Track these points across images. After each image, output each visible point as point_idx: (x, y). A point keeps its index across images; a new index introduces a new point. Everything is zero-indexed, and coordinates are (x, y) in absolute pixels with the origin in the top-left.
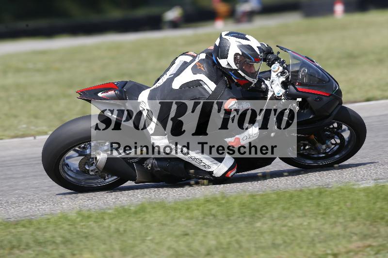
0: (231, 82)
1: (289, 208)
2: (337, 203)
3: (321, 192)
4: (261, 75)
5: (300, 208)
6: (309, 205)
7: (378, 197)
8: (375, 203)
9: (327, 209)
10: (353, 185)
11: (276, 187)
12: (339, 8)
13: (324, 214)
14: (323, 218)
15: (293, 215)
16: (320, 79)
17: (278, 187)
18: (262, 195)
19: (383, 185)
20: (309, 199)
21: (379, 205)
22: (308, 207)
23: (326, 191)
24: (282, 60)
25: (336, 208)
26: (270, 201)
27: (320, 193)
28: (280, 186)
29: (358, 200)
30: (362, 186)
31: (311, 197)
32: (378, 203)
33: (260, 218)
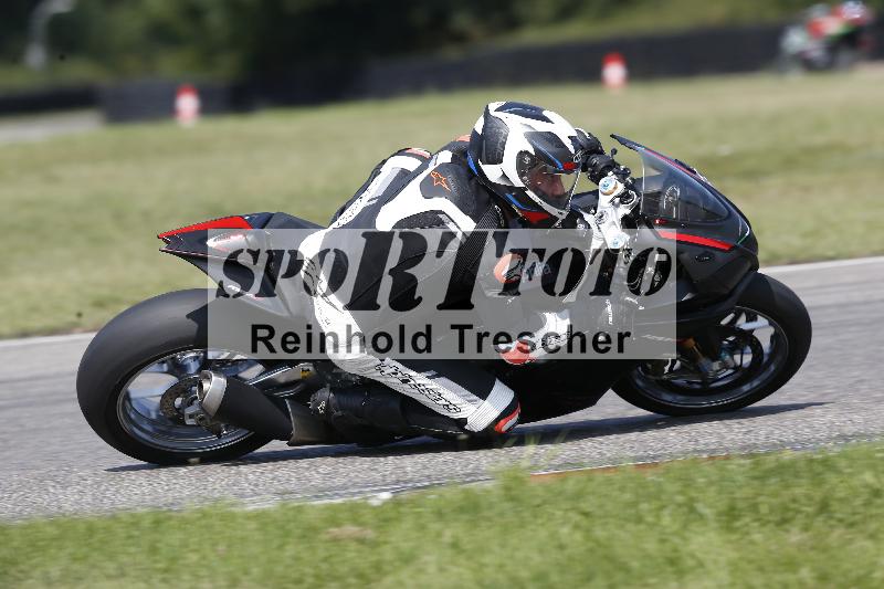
0: (508, 216)
1: (85, 558)
2: (196, 547)
3: (160, 520)
4: (576, 202)
5: (112, 557)
6: (132, 550)
7: (287, 534)
8: (281, 547)
9: (173, 560)
10: (233, 505)
11: (55, 509)
12: (187, 104)
13: (166, 571)
14: (164, 581)
15: (95, 572)
16: (708, 211)
17: (60, 508)
18: (24, 528)
19: (299, 507)
20: (130, 537)
21: (290, 550)
22: (129, 554)
23: (170, 518)
24: (622, 167)
25: (194, 557)
26: (43, 540)
27: (157, 522)
28: (67, 506)
29: (243, 539)
30: (251, 508)
31: (136, 533)
32: (287, 547)
33: (20, 580)
